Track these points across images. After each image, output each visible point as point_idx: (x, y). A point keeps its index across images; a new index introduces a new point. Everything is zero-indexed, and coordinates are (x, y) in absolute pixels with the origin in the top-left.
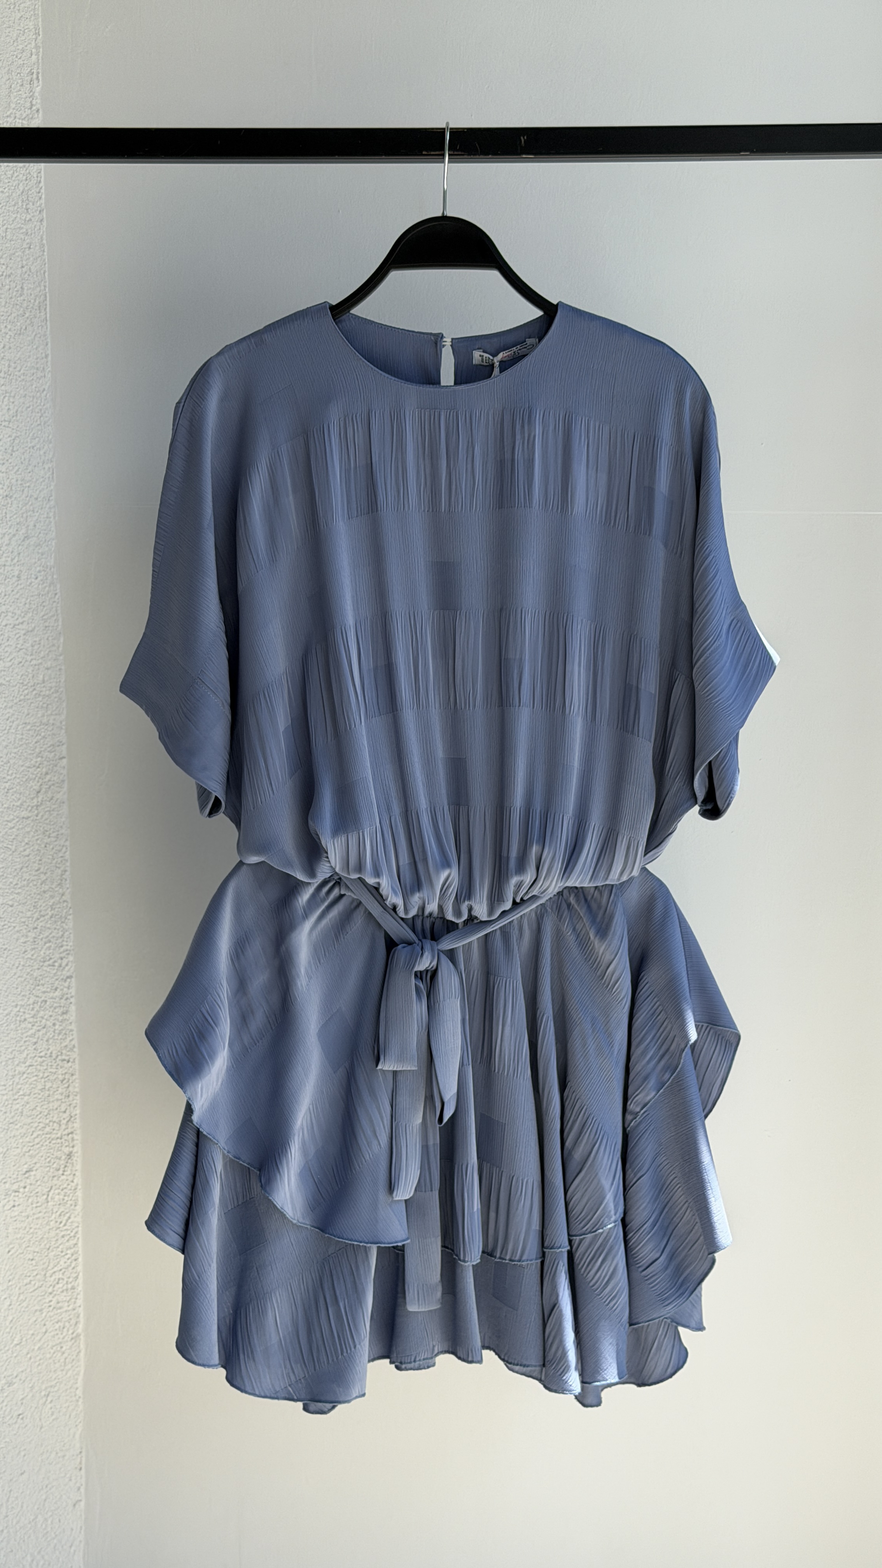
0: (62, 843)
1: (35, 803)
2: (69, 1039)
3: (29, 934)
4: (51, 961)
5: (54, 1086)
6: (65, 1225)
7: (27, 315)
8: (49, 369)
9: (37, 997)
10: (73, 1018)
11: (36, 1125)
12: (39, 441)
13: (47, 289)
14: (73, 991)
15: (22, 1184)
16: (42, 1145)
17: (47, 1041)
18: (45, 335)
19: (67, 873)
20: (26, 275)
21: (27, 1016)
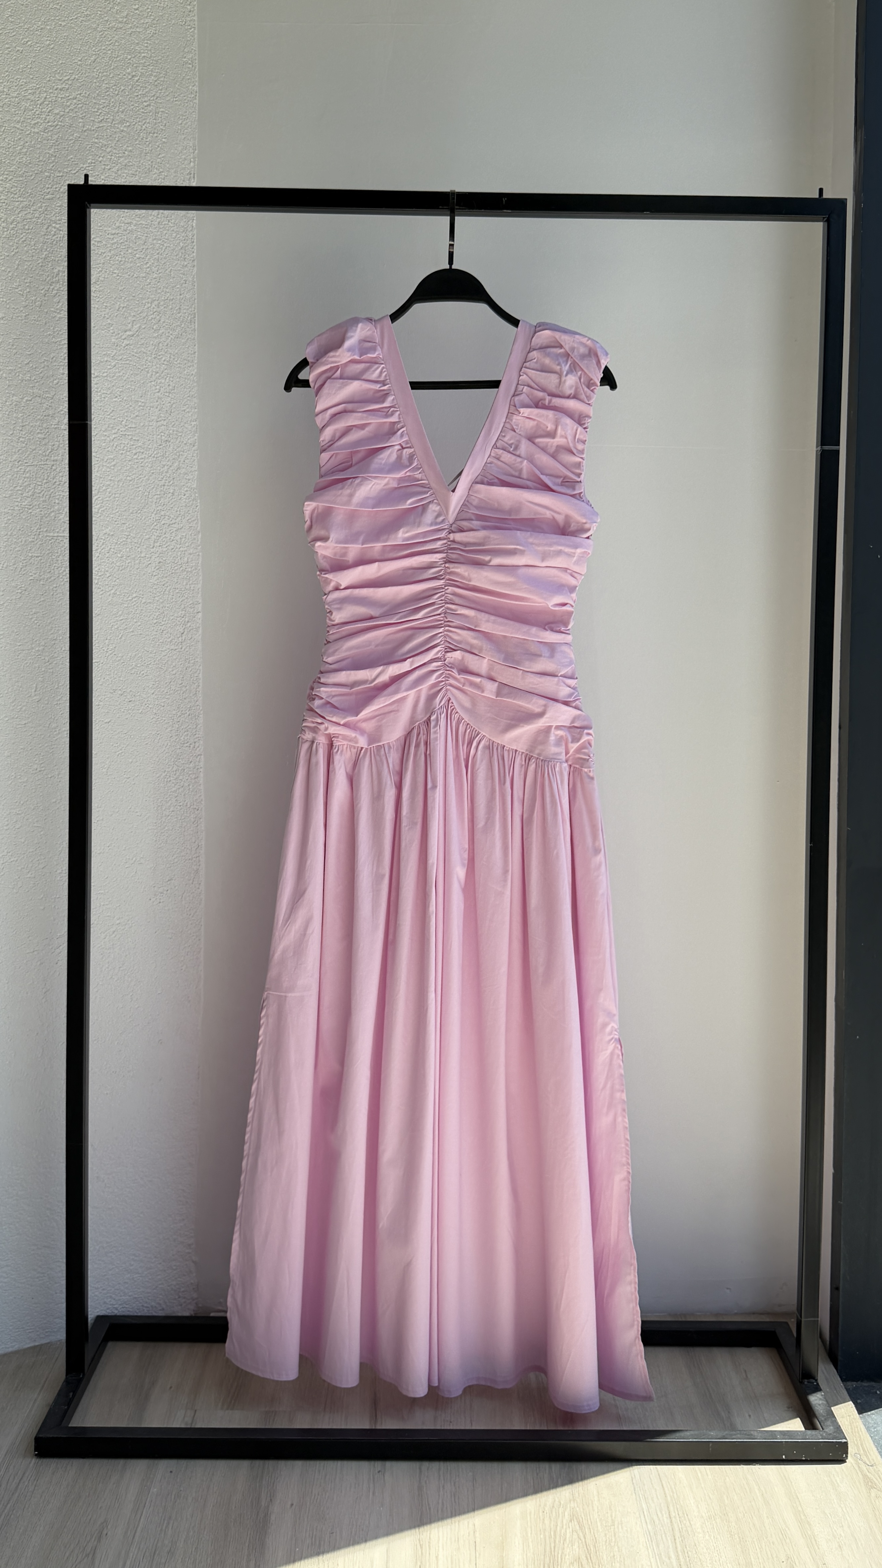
0: (197, 667)
1: (180, 641)
2: (198, 795)
3: (174, 725)
4: (189, 743)
5: (189, 825)
6: (192, 917)
7: (183, 326)
8: (196, 362)
9: (178, 766)
10: (201, 782)
11: (175, 850)
12: (188, 408)
13: (196, 311)
14: (202, 764)
15: (166, 889)
16: (180, 864)
17: (184, 795)
18: (194, 339)
19: (200, 687)
20: (183, 301)
21: (172, 779)
